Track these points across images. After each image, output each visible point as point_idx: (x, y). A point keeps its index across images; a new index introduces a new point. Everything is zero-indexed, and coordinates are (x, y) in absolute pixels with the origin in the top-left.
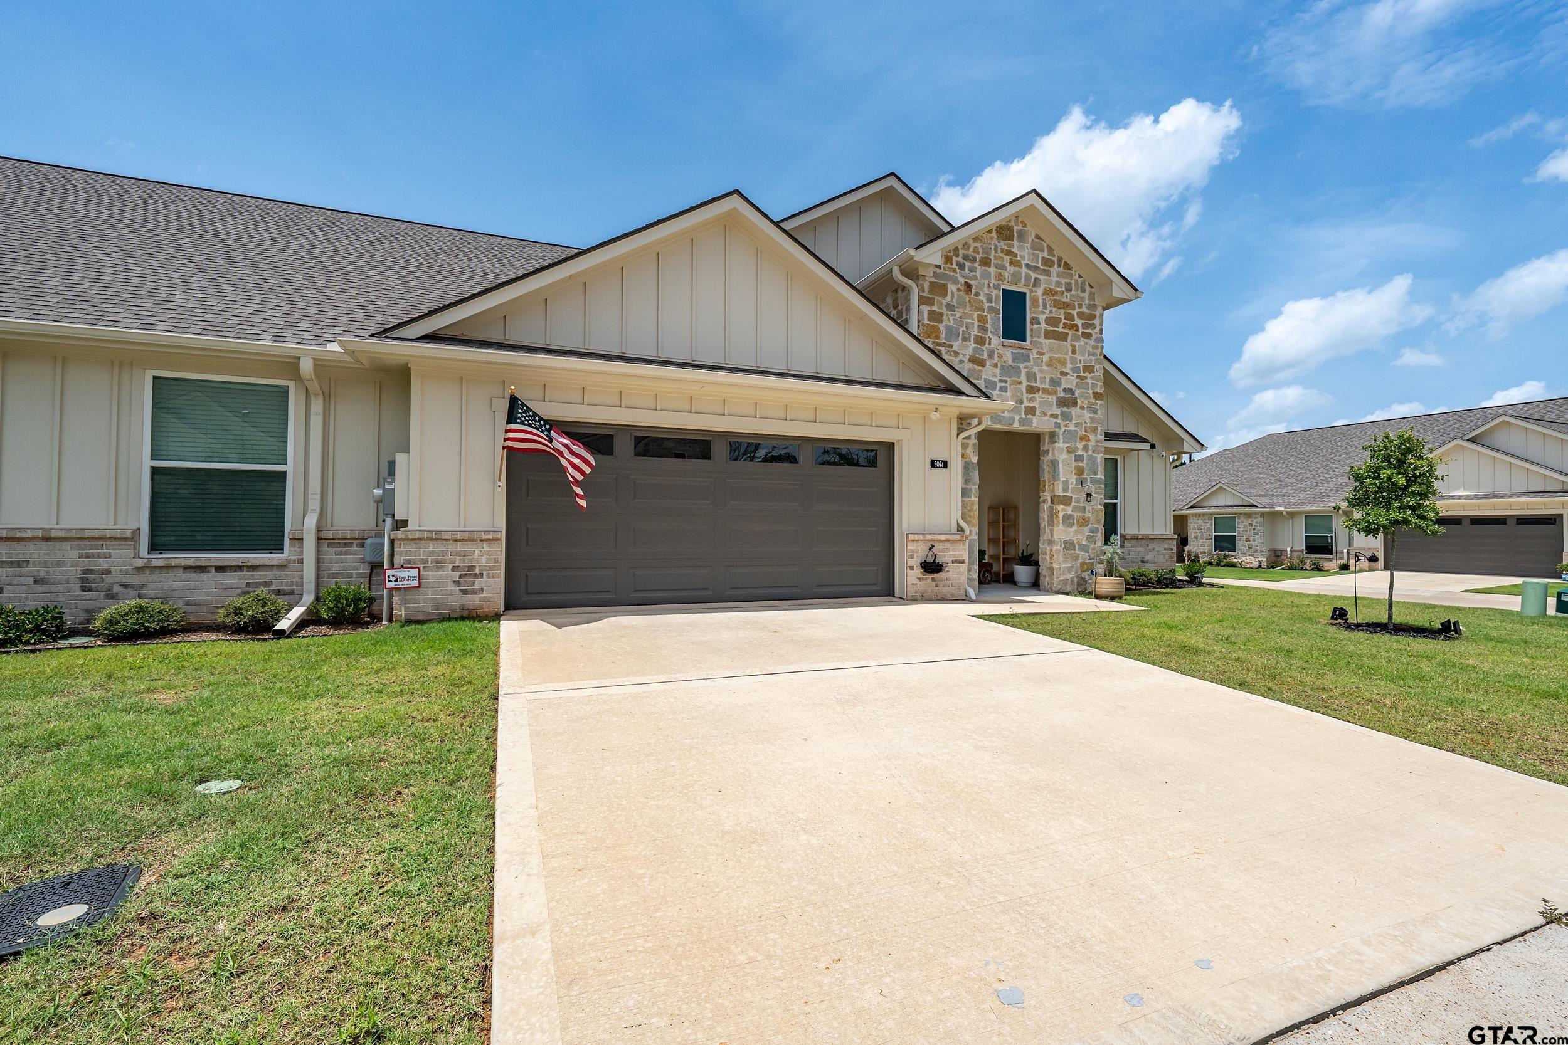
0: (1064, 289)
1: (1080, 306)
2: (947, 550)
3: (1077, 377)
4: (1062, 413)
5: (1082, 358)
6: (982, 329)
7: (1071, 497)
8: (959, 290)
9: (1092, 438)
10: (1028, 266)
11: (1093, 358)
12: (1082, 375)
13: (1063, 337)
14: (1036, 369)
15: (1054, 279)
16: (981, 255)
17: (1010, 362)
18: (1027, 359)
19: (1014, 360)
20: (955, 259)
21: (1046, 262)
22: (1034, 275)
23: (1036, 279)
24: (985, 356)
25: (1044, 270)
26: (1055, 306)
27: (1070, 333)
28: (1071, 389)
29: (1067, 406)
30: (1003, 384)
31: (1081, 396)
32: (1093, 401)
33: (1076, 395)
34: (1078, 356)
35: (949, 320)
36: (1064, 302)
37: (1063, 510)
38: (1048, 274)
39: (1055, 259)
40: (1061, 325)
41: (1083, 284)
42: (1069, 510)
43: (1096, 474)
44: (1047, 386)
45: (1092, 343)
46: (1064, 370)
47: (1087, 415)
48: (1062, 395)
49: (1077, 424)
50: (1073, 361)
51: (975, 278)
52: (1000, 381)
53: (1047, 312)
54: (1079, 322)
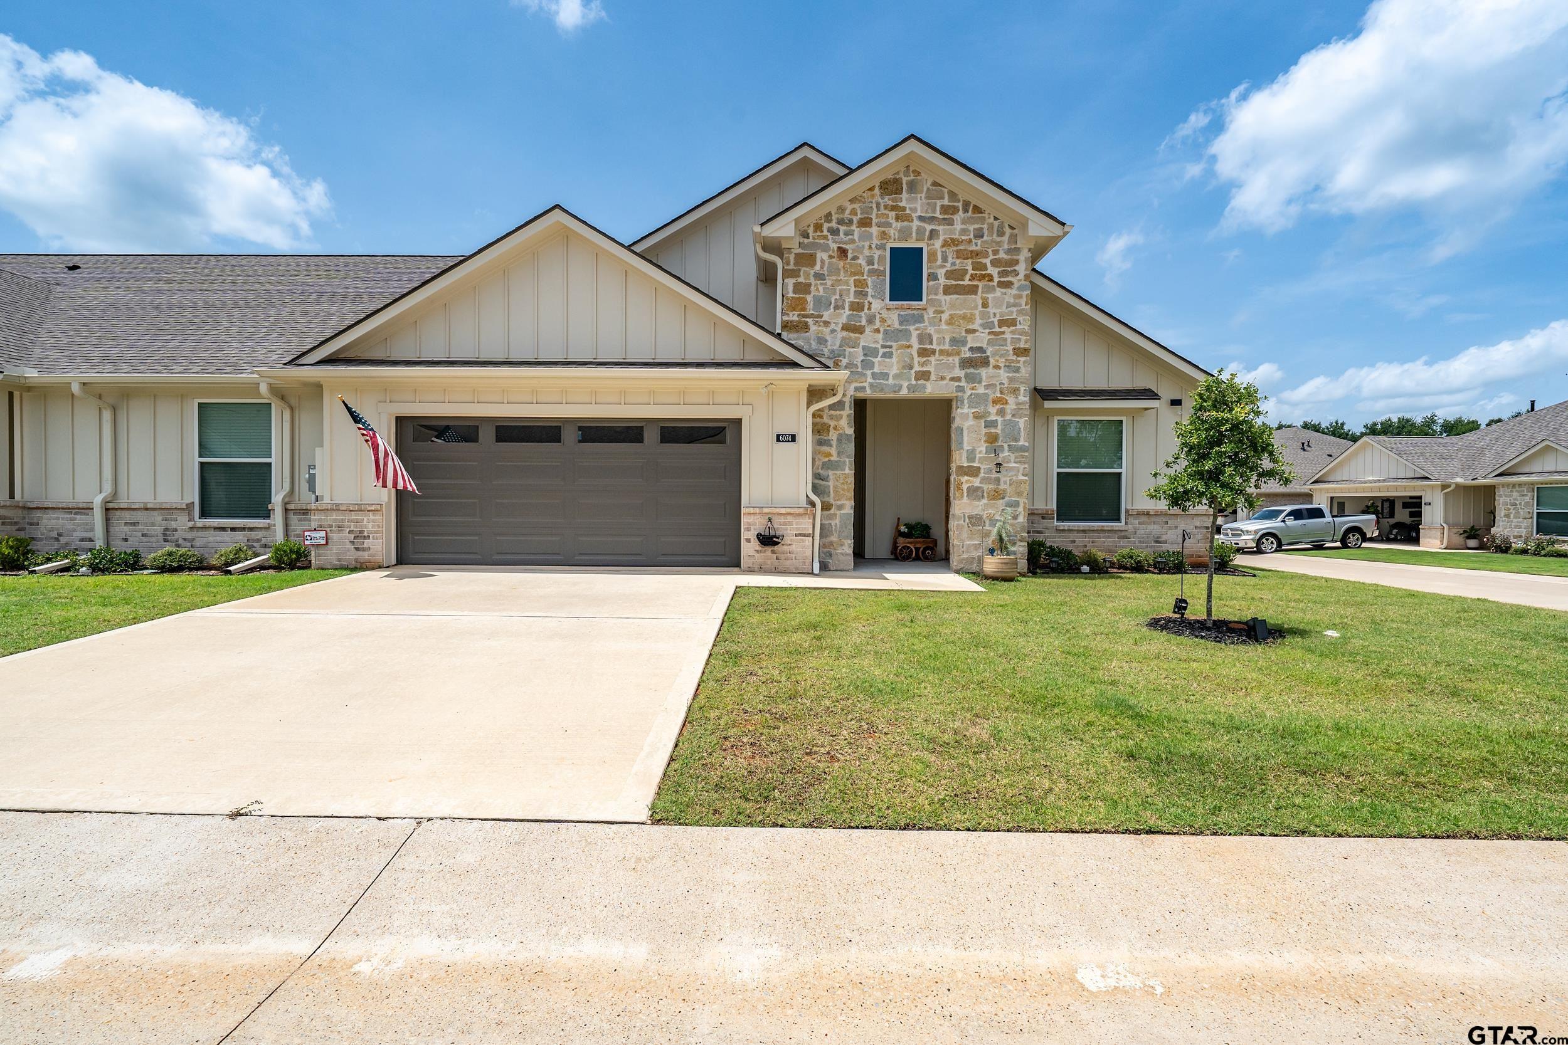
0: (972, 236)
1: (995, 252)
2: (790, 523)
3: (989, 333)
4: (967, 376)
5: (997, 311)
6: (862, 294)
7: (979, 468)
8: (831, 257)
9: (1011, 400)
10: (921, 218)
11: (1015, 309)
12: (997, 329)
13: (973, 290)
14: (931, 330)
15: (958, 226)
16: (859, 216)
17: (896, 326)
18: (920, 319)
19: (901, 323)
20: (826, 226)
21: (945, 209)
22: (929, 227)
23: (932, 231)
24: (864, 322)
25: (944, 219)
26: (958, 258)
27: (981, 284)
28: (981, 348)
29: (976, 367)
30: (888, 350)
31: (994, 354)
32: (1014, 358)
33: (988, 354)
34: (991, 310)
35: (818, 289)
36: (972, 252)
37: (967, 482)
38: (950, 222)
39: (960, 205)
40: (968, 277)
41: (1001, 226)
42: (976, 482)
43: (1016, 440)
44: (947, 347)
45: (1014, 292)
46: (971, 327)
47: (1004, 375)
48: (968, 354)
49: (987, 387)
50: (983, 315)
51: (853, 241)
52: (883, 347)
53: (948, 265)
54: (993, 271)
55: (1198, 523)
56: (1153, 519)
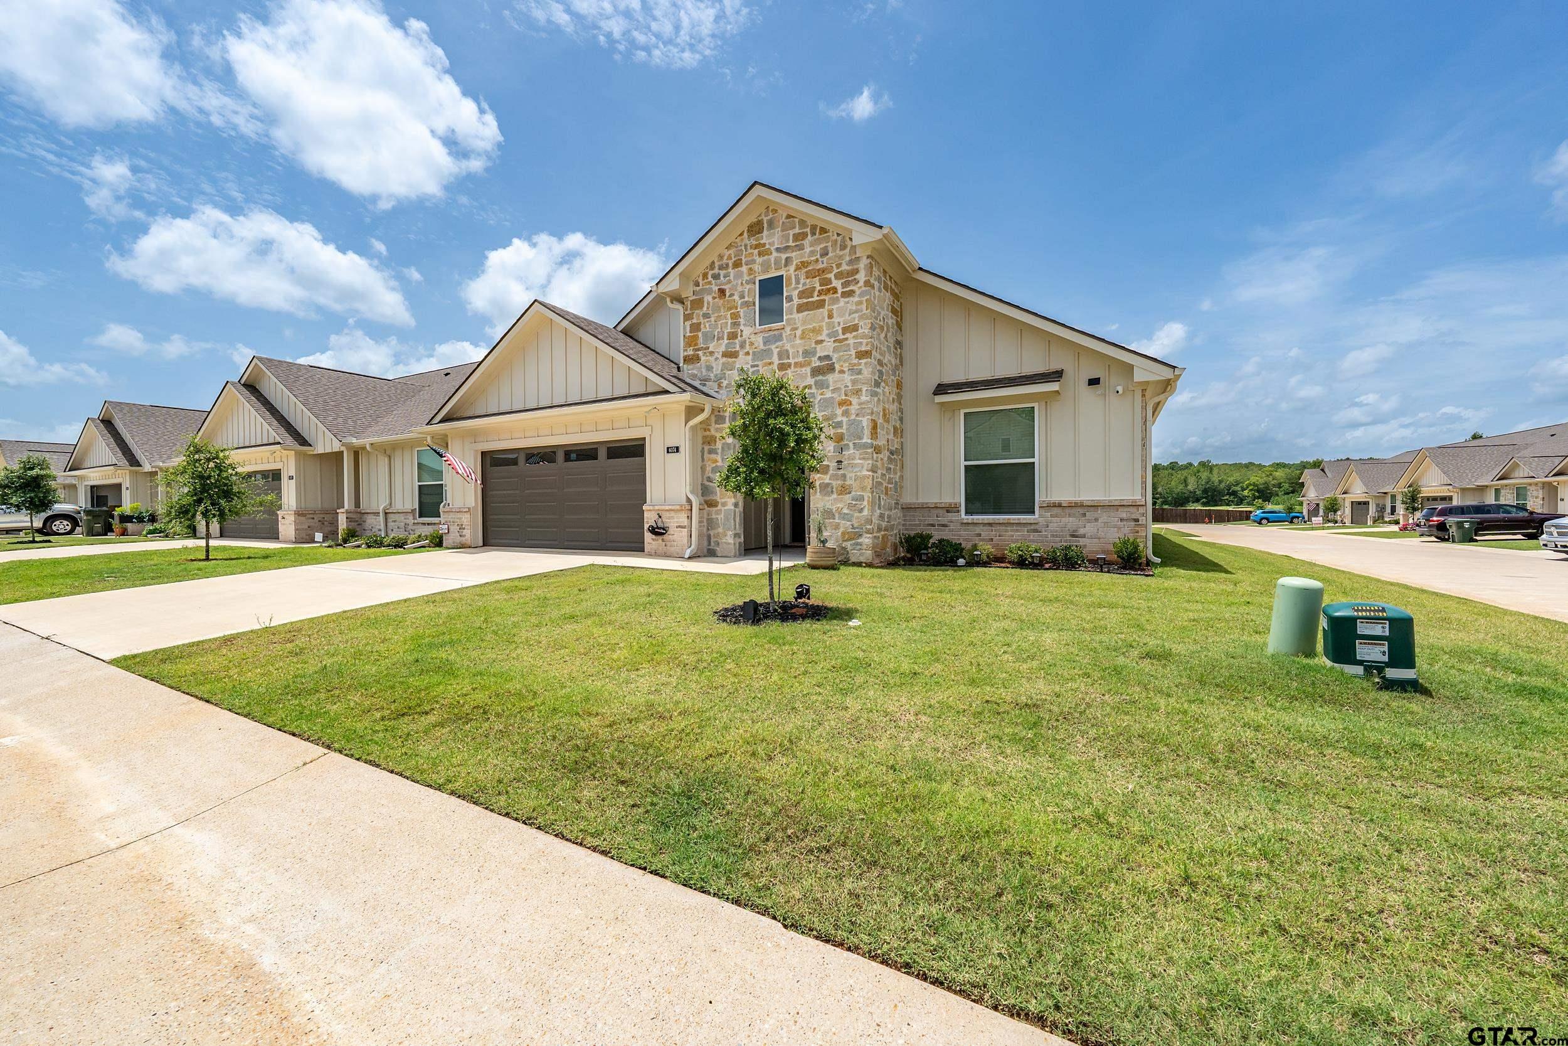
0: (818, 256)
1: (839, 266)
2: (673, 517)
3: (834, 341)
4: (816, 383)
5: (841, 320)
6: (736, 324)
7: (828, 466)
8: (714, 298)
9: (854, 401)
10: (778, 250)
11: (856, 315)
12: (841, 337)
13: (821, 304)
14: (788, 347)
15: (808, 250)
16: (734, 259)
17: (762, 347)
18: (779, 338)
19: (765, 344)
20: (711, 273)
21: (797, 237)
22: (784, 256)
23: (787, 259)
24: (738, 348)
25: (796, 246)
26: (807, 278)
27: (826, 298)
28: (829, 356)
29: (824, 374)
30: (755, 369)
31: (839, 360)
32: (856, 361)
33: (834, 360)
34: (836, 320)
35: (706, 327)
36: (819, 270)
37: (819, 478)
38: (800, 248)
39: (808, 230)
40: (816, 293)
41: (843, 240)
42: (826, 479)
43: (861, 438)
44: (800, 359)
45: (856, 299)
46: (820, 338)
47: (847, 378)
48: (818, 364)
49: (833, 391)
50: (830, 326)
51: (729, 282)
52: (752, 366)
53: (801, 286)
54: (837, 284)
55: (1124, 515)
56: (1067, 511)
